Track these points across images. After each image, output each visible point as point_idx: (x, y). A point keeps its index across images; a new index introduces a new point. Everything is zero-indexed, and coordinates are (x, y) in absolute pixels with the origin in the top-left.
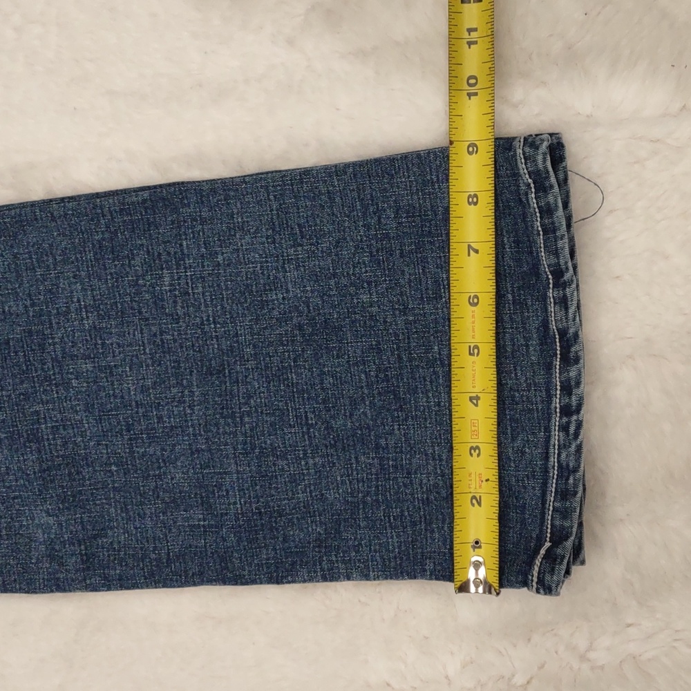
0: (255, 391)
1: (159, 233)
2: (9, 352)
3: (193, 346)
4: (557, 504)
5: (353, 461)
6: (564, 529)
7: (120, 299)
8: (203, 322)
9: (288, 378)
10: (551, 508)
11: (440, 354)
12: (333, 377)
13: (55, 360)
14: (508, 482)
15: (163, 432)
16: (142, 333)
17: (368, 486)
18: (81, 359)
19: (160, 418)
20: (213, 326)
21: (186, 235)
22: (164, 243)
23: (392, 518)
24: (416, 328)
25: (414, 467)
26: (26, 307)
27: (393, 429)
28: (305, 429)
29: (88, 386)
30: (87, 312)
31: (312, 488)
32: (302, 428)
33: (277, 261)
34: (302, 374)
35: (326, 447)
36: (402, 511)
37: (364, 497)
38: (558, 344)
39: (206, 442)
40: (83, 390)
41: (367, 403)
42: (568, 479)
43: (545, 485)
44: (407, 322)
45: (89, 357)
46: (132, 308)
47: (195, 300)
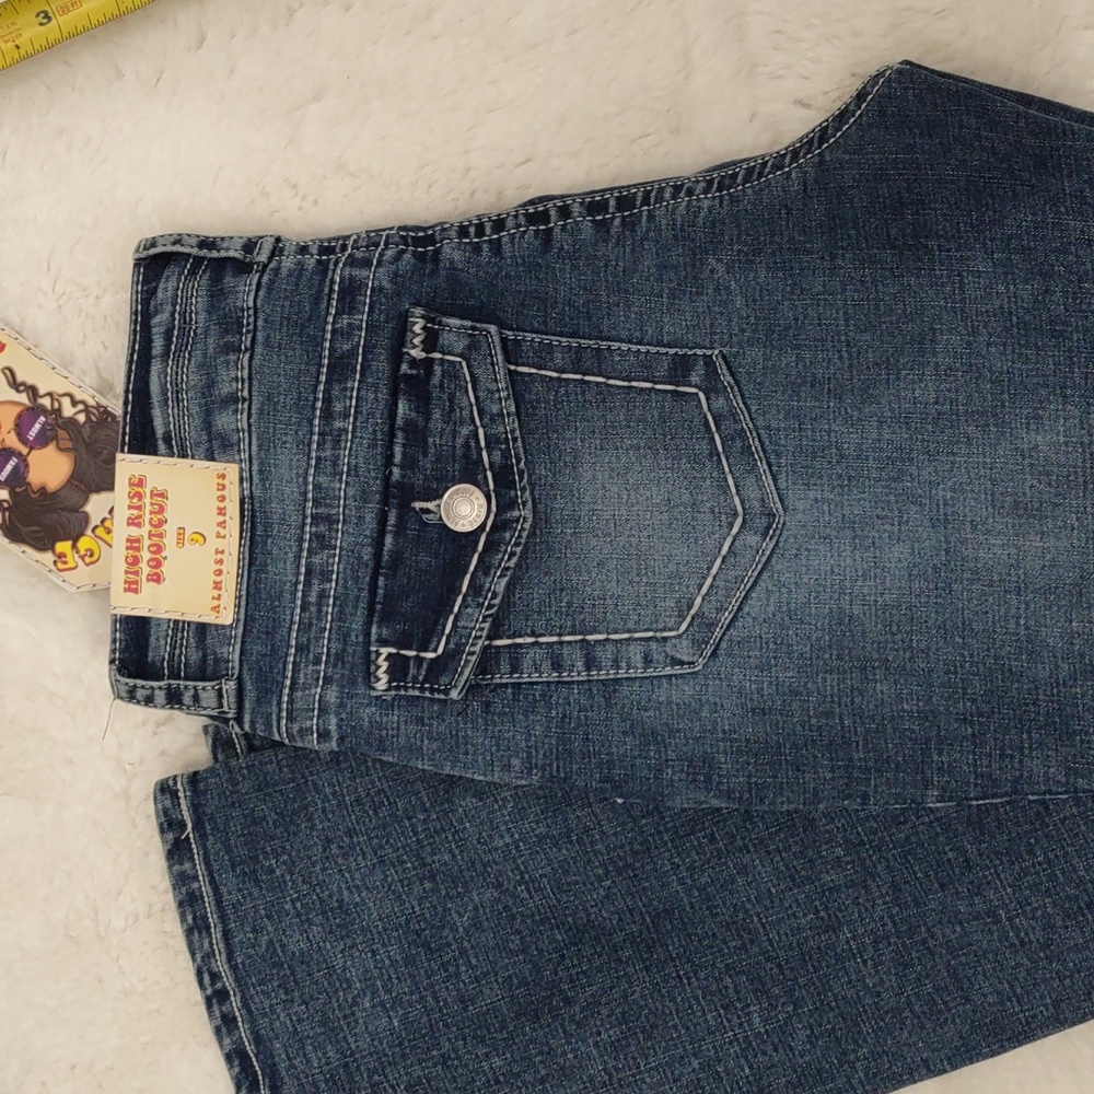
0: (603, 906)
1: (785, 1076)
2: (936, 874)
3: (700, 941)
4: (195, 885)
5: (457, 852)
6: (178, 861)
7: (812, 978)
8: (695, 974)
9: (566, 933)
10: (201, 878)
11: (389, 1017)
12: (511, 950)
13: (874, 876)
14: (261, 888)
15: (703, 823)
16: (769, 940)
17: (428, 829)
18: (840, 885)
19: (712, 839)
20: (682, 973)
21: (749, 1083)
22: (772, 1066)
23: (386, 804)
24: (426, 1042)
25: (378, 871)
26: (933, 937)
27: (420, 905)
28: (527, 876)
29: (819, 853)
30: (851, 949)
31: (496, 807)
32: (530, 876)
33: (620, 1080)
34: (550, 943)
35: (494, 861)
36: (376, 814)
37: (429, 817)
38: (257, 1068)
39: (642, 827)
40: (824, 847)
41: (461, 929)
42: (194, 919)
43: (219, 902)
44: (437, 1046)
45: (830, 890)
46: (792, 969)
47: (712, 1001)
